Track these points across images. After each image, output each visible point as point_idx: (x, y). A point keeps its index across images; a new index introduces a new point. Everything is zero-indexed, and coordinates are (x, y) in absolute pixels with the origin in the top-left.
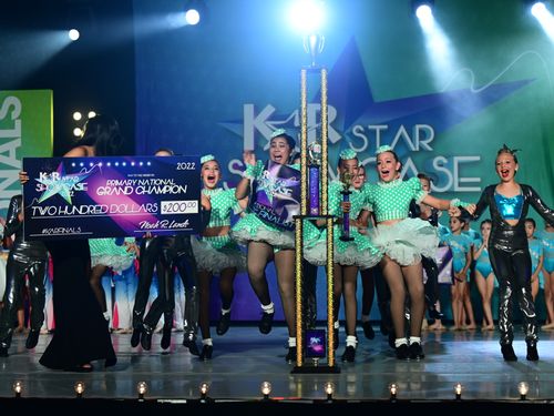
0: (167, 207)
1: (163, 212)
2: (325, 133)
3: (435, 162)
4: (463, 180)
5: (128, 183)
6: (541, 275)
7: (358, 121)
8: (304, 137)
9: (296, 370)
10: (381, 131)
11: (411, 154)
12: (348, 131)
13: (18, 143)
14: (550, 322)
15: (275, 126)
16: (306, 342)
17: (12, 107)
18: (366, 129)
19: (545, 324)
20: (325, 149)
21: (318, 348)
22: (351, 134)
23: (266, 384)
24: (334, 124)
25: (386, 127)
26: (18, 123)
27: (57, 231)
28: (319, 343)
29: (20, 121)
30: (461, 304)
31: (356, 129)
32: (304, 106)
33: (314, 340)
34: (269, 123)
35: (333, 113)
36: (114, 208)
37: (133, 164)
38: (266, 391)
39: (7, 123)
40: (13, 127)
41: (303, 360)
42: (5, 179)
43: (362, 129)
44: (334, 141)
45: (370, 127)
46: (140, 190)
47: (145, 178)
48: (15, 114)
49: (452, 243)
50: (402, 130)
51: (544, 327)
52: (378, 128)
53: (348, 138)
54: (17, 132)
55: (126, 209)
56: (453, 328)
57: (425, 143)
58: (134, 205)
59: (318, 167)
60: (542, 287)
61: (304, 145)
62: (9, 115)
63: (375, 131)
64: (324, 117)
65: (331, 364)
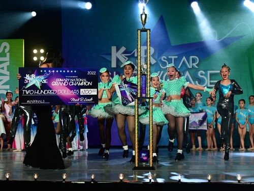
0: (83, 92)
1: (81, 94)
2: (149, 59)
3: (199, 73)
4: (212, 81)
5: (66, 80)
6: (247, 125)
7: (164, 54)
8: (139, 61)
9: (135, 168)
10: (175, 59)
11: (188, 69)
12: (160, 59)
13: (8, 63)
14: (251, 147)
15: (126, 56)
16: (140, 155)
17: (5, 47)
18: (168, 58)
19: (249, 148)
20: (149, 67)
21: (145, 158)
22: (161, 60)
23: (121, 175)
24: (153, 56)
25: (177, 57)
26: (8, 55)
27: (34, 102)
28: (146, 156)
29: (9, 53)
30: (210, 138)
31: (163, 58)
32: (139, 47)
33: (143, 154)
34: (123, 55)
35: (152, 50)
36: (60, 92)
37: (68, 71)
38: (121, 178)
39: (3, 54)
40: (6, 56)
41: (138, 164)
42: (2, 80)
43: (166, 58)
44: (153, 63)
45: (169, 57)
46: (71, 83)
47: (74, 78)
48: (7, 50)
49: (207, 110)
50: (184, 58)
51: (248, 149)
52: (173, 57)
53: (159, 62)
54: (7, 58)
55: (65, 92)
56: (207, 149)
57: (194, 64)
58: (68, 90)
59: (145, 75)
60: (248, 131)
61: (139, 65)
62: (4, 50)
63: (172, 59)
64: (149, 52)
65: (151, 166)
